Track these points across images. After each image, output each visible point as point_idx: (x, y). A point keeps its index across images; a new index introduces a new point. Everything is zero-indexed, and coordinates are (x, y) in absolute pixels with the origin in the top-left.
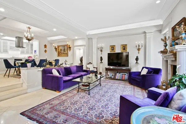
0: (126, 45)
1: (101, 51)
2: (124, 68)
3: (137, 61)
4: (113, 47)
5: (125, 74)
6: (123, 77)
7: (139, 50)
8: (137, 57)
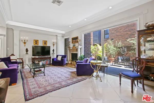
0: (47, 41)
1: (25, 43)
2: (46, 57)
3: (53, 52)
4: (36, 42)
5: (48, 61)
6: (46, 63)
7: (54, 45)
8: (54, 49)
